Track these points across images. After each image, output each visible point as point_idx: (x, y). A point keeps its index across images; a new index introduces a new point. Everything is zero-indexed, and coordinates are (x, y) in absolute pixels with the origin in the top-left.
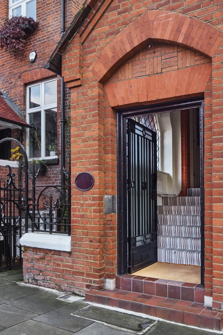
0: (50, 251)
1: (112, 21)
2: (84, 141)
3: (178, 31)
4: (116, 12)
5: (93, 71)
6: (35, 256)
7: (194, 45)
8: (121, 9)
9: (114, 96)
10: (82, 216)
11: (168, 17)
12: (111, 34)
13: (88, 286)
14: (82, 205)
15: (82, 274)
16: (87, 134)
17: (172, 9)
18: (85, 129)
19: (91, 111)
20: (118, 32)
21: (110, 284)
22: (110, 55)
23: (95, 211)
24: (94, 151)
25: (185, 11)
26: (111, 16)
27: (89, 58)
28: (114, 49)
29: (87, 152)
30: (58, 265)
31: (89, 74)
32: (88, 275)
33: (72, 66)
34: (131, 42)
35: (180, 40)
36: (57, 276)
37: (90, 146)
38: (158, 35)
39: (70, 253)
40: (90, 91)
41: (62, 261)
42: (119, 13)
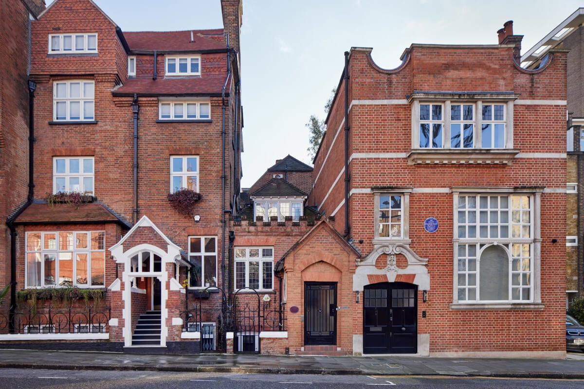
0: (277, 338)
1: (307, 249)
2: (294, 294)
3: (332, 261)
4: (309, 246)
5: (299, 267)
6: (268, 342)
7: (337, 267)
8: (311, 246)
9: (305, 277)
10: (293, 323)
11: (329, 255)
12: (307, 254)
13: (295, 351)
14: (293, 319)
15: (293, 346)
16: (296, 291)
17: (330, 252)
18: (295, 289)
19: (297, 282)
20: (309, 254)
21: (303, 349)
22: (306, 262)
23: (299, 321)
24: (299, 298)
25: (335, 255)
26: (307, 247)
27: (297, 261)
28: (308, 260)
29: (296, 298)
30: (281, 344)
31: (296, 268)
32: (296, 346)
33: (290, 263)
34: (315, 260)
35: (333, 264)
36: (280, 349)
37: (297, 296)
38: (325, 260)
39: (287, 339)
40: (297, 274)
41: (283, 342)
42: (310, 247)
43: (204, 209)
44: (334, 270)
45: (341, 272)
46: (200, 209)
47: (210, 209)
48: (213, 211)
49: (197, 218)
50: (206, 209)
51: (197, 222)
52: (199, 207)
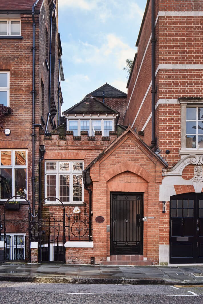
0: (82, 248)
1: (113, 160)
2: (99, 204)
3: (138, 171)
4: (115, 156)
5: (104, 177)
6: (73, 251)
7: (143, 177)
8: (117, 156)
9: (111, 187)
10: (99, 233)
11: (135, 165)
12: (113, 164)
13: (101, 260)
14: (99, 229)
15: (99, 256)
16: (101, 201)
17: (136, 163)
18: (100, 199)
19: (103, 192)
20: (115, 164)
21: (108, 259)
22: (112, 172)
23: (105, 231)
24: (104, 208)
25: (141, 165)
26: (113, 157)
27: (102, 171)
28: (113, 171)
29: (101, 208)
30: (87, 254)
31: (102, 178)
32: (101, 256)
33: (95, 173)
34: (121, 170)
35: (139, 174)
36: (85, 258)
37: (102, 206)
38: (131, 170)
39: (92, 248)
40: (102, 184)
41: (88, 252)
42: (116, 158)
43: (14, 123)
44: (140, 181)
45: (148, 183)
46: (10, 123)
47: (20, 123)
48: (24, 125)
49: (7, 132)
50: (17, 123)
51: (8, 135)
52: (10, 121)
